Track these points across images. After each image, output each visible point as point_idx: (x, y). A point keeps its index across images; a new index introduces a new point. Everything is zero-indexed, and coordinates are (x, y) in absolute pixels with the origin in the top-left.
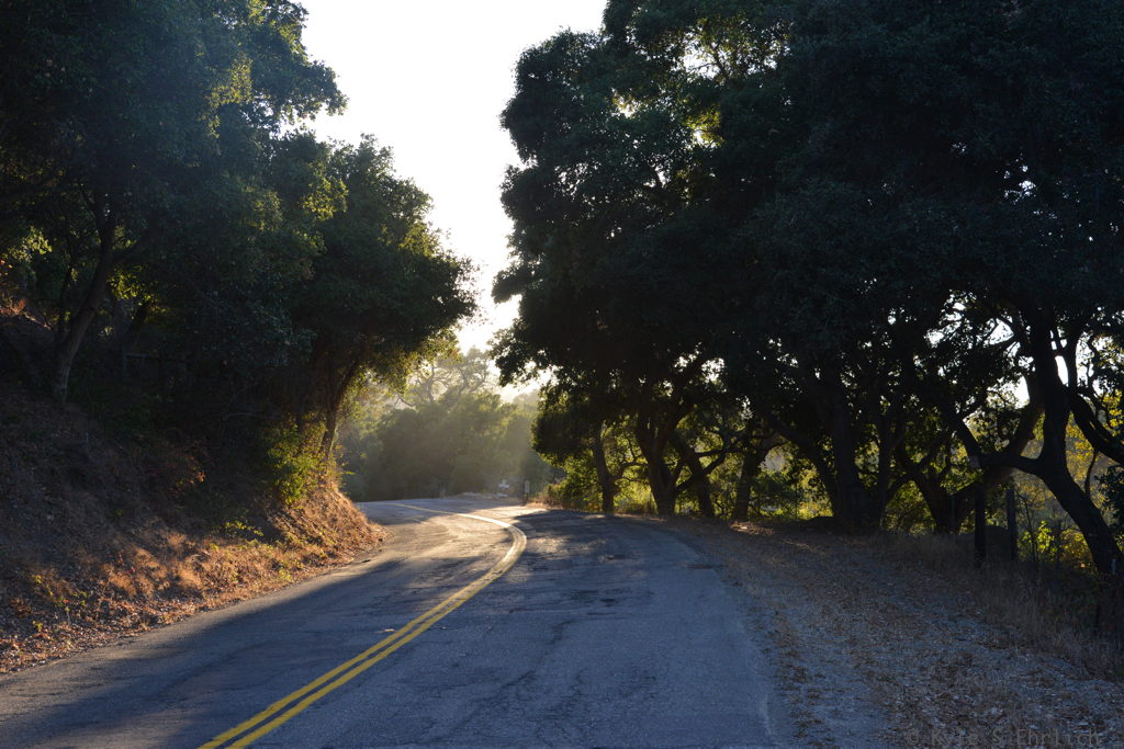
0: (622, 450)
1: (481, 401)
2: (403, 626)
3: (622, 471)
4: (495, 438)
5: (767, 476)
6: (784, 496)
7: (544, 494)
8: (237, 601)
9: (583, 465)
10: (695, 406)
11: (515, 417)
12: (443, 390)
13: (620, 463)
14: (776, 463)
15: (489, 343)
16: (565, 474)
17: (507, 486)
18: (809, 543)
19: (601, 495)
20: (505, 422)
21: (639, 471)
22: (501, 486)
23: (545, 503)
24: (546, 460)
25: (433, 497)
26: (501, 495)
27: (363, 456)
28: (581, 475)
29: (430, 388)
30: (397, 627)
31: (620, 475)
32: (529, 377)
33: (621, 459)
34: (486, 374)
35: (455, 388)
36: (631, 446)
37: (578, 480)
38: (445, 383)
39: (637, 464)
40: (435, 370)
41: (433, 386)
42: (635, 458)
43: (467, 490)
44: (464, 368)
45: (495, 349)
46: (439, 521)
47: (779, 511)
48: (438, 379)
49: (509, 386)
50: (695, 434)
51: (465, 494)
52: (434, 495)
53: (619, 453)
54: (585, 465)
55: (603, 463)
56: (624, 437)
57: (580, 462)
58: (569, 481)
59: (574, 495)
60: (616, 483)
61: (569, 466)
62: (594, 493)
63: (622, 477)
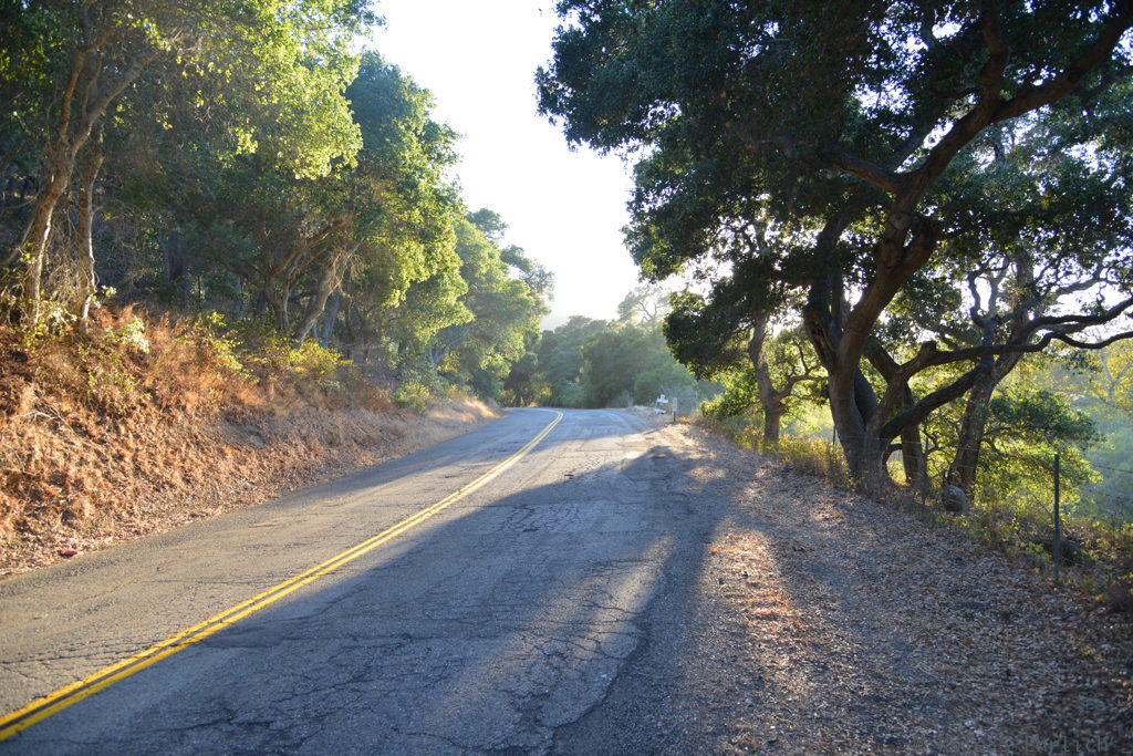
3: (790, 387)
9: (743, 379)
13: (788, 377)
16: (722, 389)
17: (665, 401)
19: (763, 417)
21: (813, 387)
24: (688, 371)
31: (788, 391)
33: (790, 372)
36: (802, 355)
37: (737, 396)
53: (786, 364)
54: (745, 378)
55: (767, 376)
56: (795, 344)
57: (741, 375)
58: (725, 397)
59: (730, 415)
60: (783, 401)
61: (728, 380)
62: (756, 413)
63: (790, 394)
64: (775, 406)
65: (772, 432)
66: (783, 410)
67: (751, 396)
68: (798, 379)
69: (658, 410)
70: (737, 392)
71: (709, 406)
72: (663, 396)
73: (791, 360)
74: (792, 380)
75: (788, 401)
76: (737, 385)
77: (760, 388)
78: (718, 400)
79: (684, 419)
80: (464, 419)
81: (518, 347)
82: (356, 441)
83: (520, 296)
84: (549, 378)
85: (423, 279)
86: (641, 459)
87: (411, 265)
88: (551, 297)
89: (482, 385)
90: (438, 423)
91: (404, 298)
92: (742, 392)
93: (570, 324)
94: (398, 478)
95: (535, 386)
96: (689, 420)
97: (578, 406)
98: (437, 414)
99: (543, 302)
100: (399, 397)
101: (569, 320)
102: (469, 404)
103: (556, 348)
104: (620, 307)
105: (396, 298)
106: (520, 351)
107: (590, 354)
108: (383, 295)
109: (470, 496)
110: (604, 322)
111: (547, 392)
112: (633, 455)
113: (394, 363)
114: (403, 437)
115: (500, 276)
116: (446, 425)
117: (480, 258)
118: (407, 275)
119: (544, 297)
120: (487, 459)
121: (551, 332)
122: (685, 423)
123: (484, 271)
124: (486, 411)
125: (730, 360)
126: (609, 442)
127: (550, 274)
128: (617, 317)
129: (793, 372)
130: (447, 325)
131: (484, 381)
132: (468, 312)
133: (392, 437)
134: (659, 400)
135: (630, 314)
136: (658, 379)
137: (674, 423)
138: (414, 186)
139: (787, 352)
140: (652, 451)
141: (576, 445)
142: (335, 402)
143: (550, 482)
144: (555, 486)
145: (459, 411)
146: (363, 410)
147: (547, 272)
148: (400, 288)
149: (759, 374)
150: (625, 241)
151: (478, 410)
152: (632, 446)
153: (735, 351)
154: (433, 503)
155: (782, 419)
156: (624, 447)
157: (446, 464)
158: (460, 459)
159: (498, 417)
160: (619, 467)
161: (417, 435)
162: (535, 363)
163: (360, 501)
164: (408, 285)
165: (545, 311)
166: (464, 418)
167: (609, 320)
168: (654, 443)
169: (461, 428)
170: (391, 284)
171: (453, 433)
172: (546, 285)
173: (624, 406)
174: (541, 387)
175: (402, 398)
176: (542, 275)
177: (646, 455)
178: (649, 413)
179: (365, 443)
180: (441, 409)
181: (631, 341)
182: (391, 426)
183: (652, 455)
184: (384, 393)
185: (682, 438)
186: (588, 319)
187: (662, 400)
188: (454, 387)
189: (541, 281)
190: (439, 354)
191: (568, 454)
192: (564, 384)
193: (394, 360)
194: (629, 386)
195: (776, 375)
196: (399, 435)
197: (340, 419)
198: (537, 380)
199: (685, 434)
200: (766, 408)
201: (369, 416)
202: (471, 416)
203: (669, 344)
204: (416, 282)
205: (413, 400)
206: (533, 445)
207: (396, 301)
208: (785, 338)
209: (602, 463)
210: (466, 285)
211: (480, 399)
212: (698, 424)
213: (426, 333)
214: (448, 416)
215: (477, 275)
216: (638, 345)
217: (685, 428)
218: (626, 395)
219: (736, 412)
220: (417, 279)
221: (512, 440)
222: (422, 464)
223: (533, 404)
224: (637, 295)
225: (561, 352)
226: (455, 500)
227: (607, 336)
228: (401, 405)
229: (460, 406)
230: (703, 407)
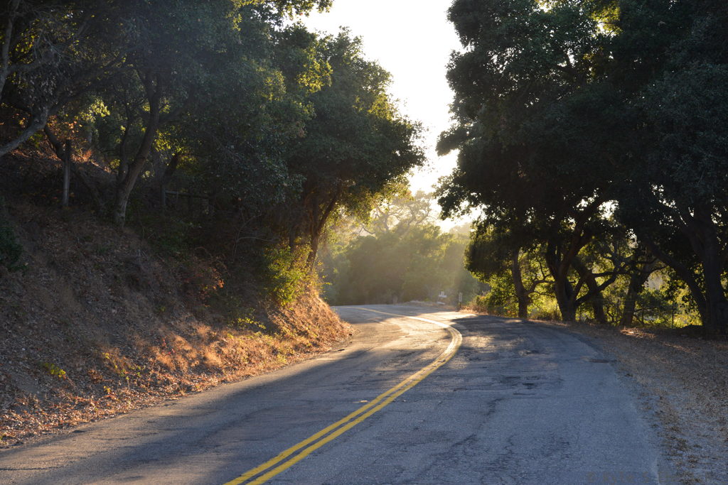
0: (535, 270)
1: (425, 231)
2: (374, 398)
3: (534, 287)
4: (435, 260)
5: (649, 293)
6: (662, 308)
7: (473, 303)
8: (248, 376)
9: (504, 281)
10: (593, 237)
11: (451, 243)
12: (396, 222)
13: (533, 281)
14: (656, 283)
15: (433, 186)
16: (491, 288)
17: (445, 296)
18: (684, 346)
19: (517, 305)
20: (444, 247)
21: (547, 287)
22: (440, 296)
23: (474, 310)
24: (476, 277)
25: (387, 303)
26: (440, 303)
27: (336, 271)
28: (502, 289)
29: (386, 220)
30: (370, 399)
31: (532, 290)
32: (463, 213)
33: (533, 278)
34: (429, 210)
35: (405, 221)
36: (541, 268)
37: (500, 293)
38: (397, 217)
39: (546, 282)
40: (391, 207)
41: (389, 219)
42: (545, 277)
43: (413, 299)
44: (413, 206)
45: (437, 191)
46: (394, 322)
47: (658, 321)
48: (393, 213)
49: (447, 219)
50: (592, 259)
51: (413, 301)
52: (388, 302)
53: (531, 273)
54: (506, 281)
55: (520, 280)
56: (538, 261)
57: (503, 279)
58: (493, 293)
59: (497, 304)
60: (529, 296)
61: (493, 282)
63: (534, 292)
64: (524, 298)
65: (523, 313)
66: (529, 301)
68: (539, 282)
70: (499, 290)
71: (482, 298)
74: (536, 283)
75: (532, 296)
76: (500, 285)
77: (515, 287)
78: (489, 295)
129: (536, 278)
139: (532, 265)
155: (528, 307)
187: (442, 295)
195: (526, 280)
200: (518, 300)
208: (531, 256)
230: (478, 300)
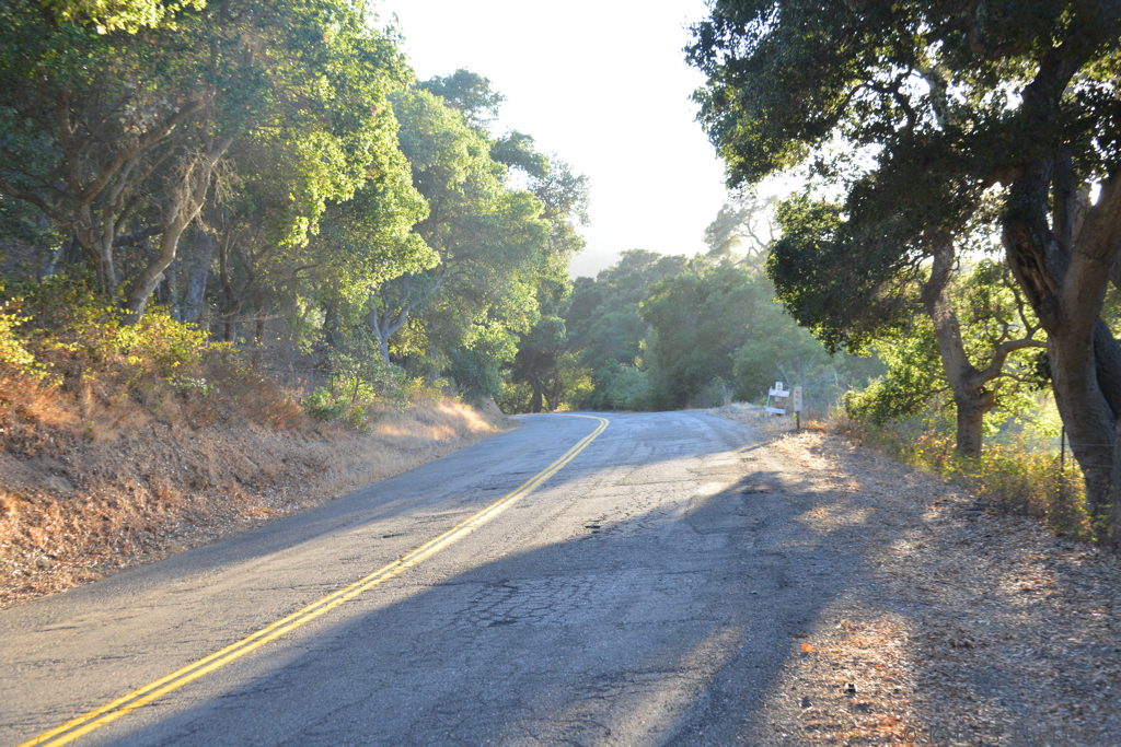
3: (999, 360)
9: (917, 349)
13: (996, 343)
16: (881, 369)
19: (953, 414)
21: (1039, 359)
26: (773, 409)
28: (913, 372)
31: (995, 370)
33: (998, 335)
36: (1020, 305)
39: (1036, 344)
42: (1030, 332)
53: (993, 321)
54: (921, 348)
55: (958, 344)
56: (1006, 284)
57: (912, 342)
58: (886, 383)
59: (896, 412)
60: (989, 386)
61: (890, 351)
62: (942, 406)
63: (999, 374)
64: (973, 396)
65: (969, 442)
66: (990, 402)
67: (932, 379)
68: (1014, 346)
69: (771, 410)
70: (908, 373)
71: (858, 399)
72: (779, 385)
73: (1001, 314)
74: (1002, 349)
75: (999, 385)
76: (908, 360)
77: (946, 365)
78: (875, 387)
79: (815, 423)
80: (436, 437)
81: (527, 309)
82: (238, 480)
83: (528, 219)
84: (587, 361)
85: (347, 197)
86: (724, 496)
87: (325, 172)
88: (584, 220)
89: (469, 378)
90: (389, 444)
91: (316, 231)
92: (916, 372)
93: (623, 264)
94: (305, 540)
95: (564, 374)
96: (823, 425)
97: (638, 407)
98: (388, 430)
99: (571, 229)
100: (318, 401)
101: (621, 259)
102: (444, 409)
103: (599, 307)
104: (708, 231)
105: (302, 232)
106: (530, 315)
107: (656, 316)
108: (281, 228)
109: (416, 568)
110: (681, 259)
111: (586, 385)
112: (711, 488)
113: (309, 344)
114: (325, 470)
115: (491, 185)
116: (403, 447)
117: (453, 156)
118: (320, 192)
119: (571, 219)
120: (462, 503)
121: (590, 280)
122: (816, 431)
123: (462, 179)
124: (475, 421)
125: (890, 316)
126: (676, 468)
127: (580, 179)
128: (705, 249)
129: (1005, 334)
130: (396, 274)
131: (474, 369)
132: (430, 250)
133: (305, 470)
134: (772, 392)
135: (727, 243)
136: (774, 355)
137: (797, 431)
138: (317, 37)
139: (993, 299)
140: (746, 481)
141: (618, 474)
142: (201, 414)
143: (558, 539)
144: (563, 547)
145: (428, 422)
146: (253, 427)
147: (575, 175)
148: (310, 215)
149: (945, 339)
150: (700, 115)
151: (462, 419)
152: (713, 474)
153: (897, 302)
154: (351, 581)
155: (987, 418)
156: (700, 477)
157: (391, 514)
158: (417, 505)
159: (496, 430)
160: (682, 511)
161: (350, 466)
162: (562, 334)
163: (231, 583)
164: (322, 207)
165: (576, 244)
166: (436, 434)
167: (690, 256)
168: (754, 467)
169: (429, 452)
170: (291, 207)
171: (414, 462)
172: (575, 198)
173: (718, 404)
174: (575, 377)
175: (323, 403)
176: (567, 181)
177: (734, 487)
178: (757, 415)
179: (254, 484)
180: (396, 419)
181: (726, 290)
182: (303, 453)
183: (744, 488)
184: (293, 397)
185: (807, 456)
186: (654, 256)
187: (778, 391)
188: (418, 381)
189: (564, 192)
190: (391, 326)
191: (601, 491)
192: (614, 370)
193: (309, 338)
194: (725, 370)
195: (975, 343)
196: (317, 467)
197: (211, 442)
198: (569, 364)
199: (813, 450)
200: (957, 399)
201: (265, 435)
202: (448, 430)
203: (779, 294)
204: (334, 201)
205: (342, 407)
206: (545, 476)
207: (304, 236)
208: (987, 276)
209: (654, 505)
210: (425, 203)
211: (467, 400)
212: (840, 431)
213: (359, 290)
214: (405, 432)
215: (450, 186)
216: (738, 297)
217: (816, 439)
218: (719, 386)
219: (907, 409)
220: (337, 197)
221: (511, 470)
222: (349, 515)
223: (563, 407)
224: (737, 209)
225: (607, 315)
226: (389, 575)
227: (684, 283)
228: (320, 415)
229: (429, 414)
230: (848, 402)
